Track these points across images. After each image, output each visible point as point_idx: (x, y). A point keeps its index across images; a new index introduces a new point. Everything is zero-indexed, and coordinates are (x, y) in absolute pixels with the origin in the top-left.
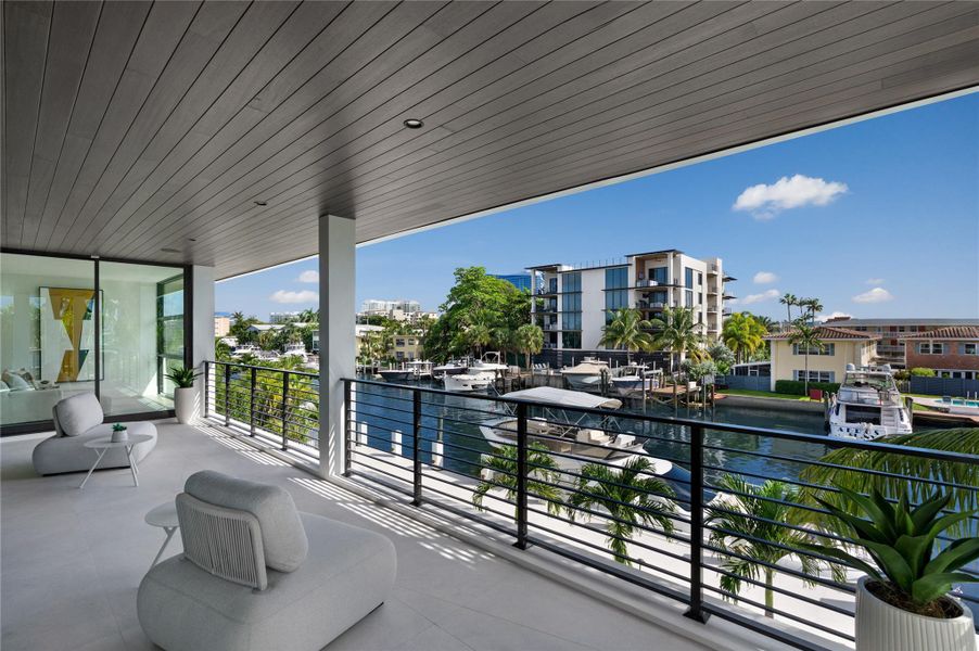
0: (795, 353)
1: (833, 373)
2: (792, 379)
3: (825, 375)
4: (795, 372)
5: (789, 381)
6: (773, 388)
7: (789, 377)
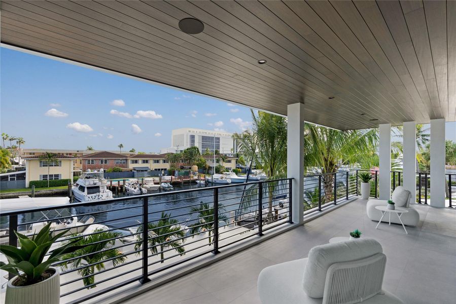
0: (41, 166)
1: (61, 175)
2: (39, 180)
3: (57, 176)
4: (40, 176)
5: (37, 181)
6: (27, 185)
7: (37, 178)
